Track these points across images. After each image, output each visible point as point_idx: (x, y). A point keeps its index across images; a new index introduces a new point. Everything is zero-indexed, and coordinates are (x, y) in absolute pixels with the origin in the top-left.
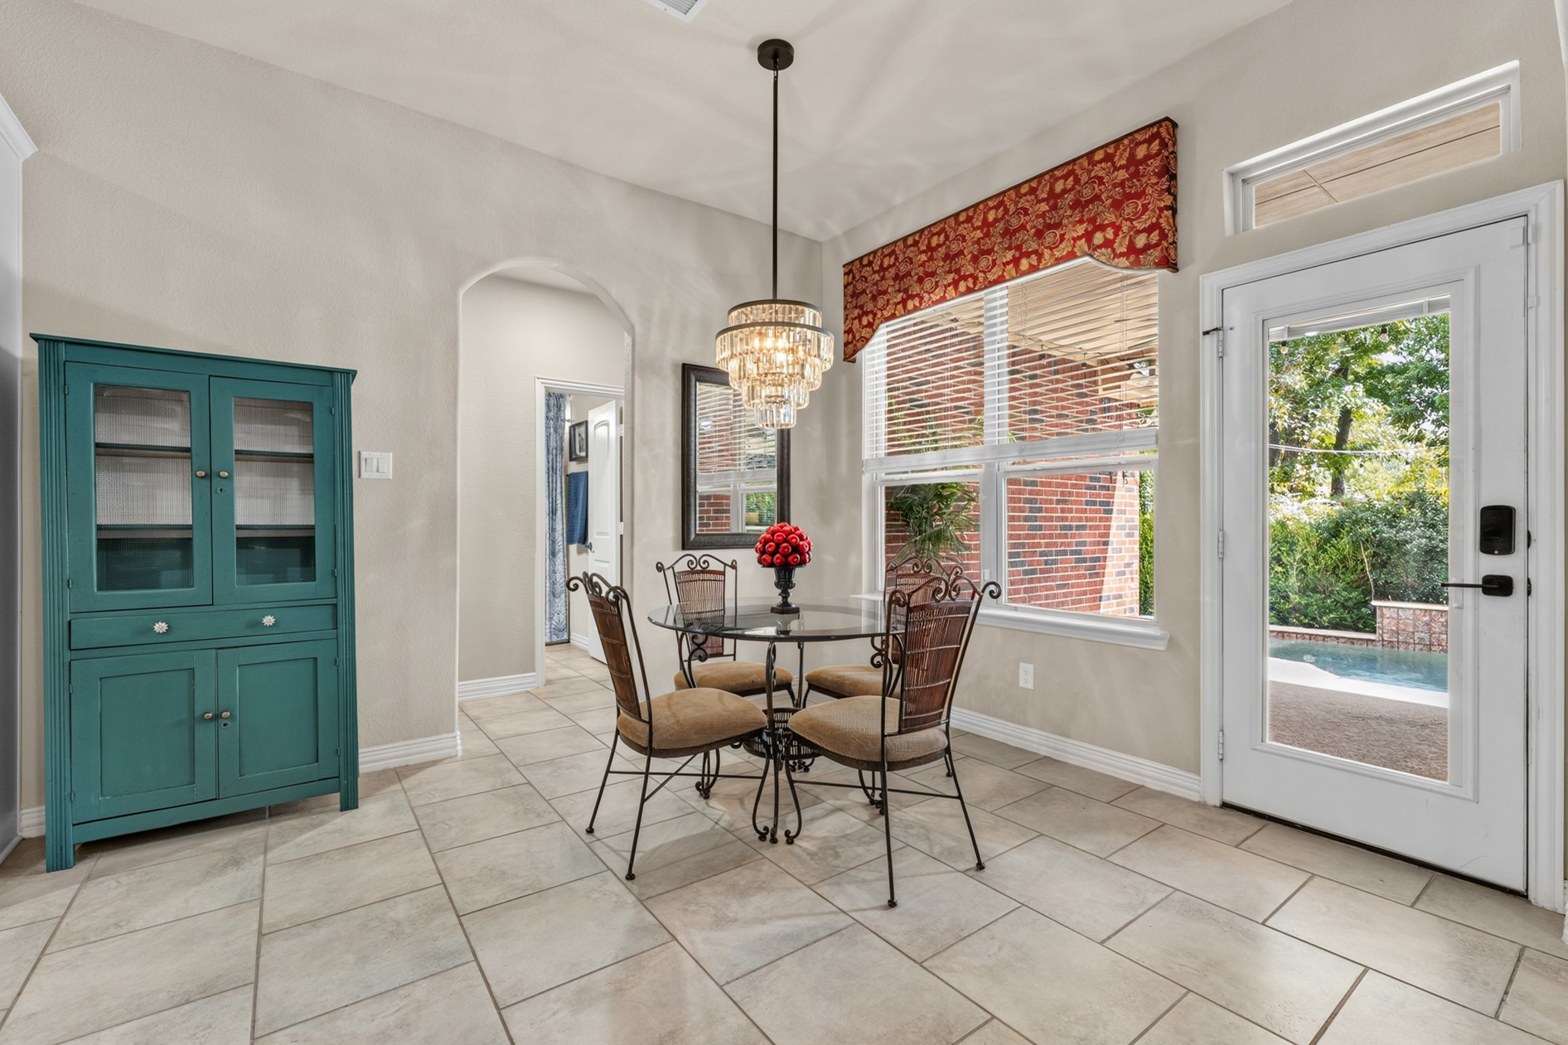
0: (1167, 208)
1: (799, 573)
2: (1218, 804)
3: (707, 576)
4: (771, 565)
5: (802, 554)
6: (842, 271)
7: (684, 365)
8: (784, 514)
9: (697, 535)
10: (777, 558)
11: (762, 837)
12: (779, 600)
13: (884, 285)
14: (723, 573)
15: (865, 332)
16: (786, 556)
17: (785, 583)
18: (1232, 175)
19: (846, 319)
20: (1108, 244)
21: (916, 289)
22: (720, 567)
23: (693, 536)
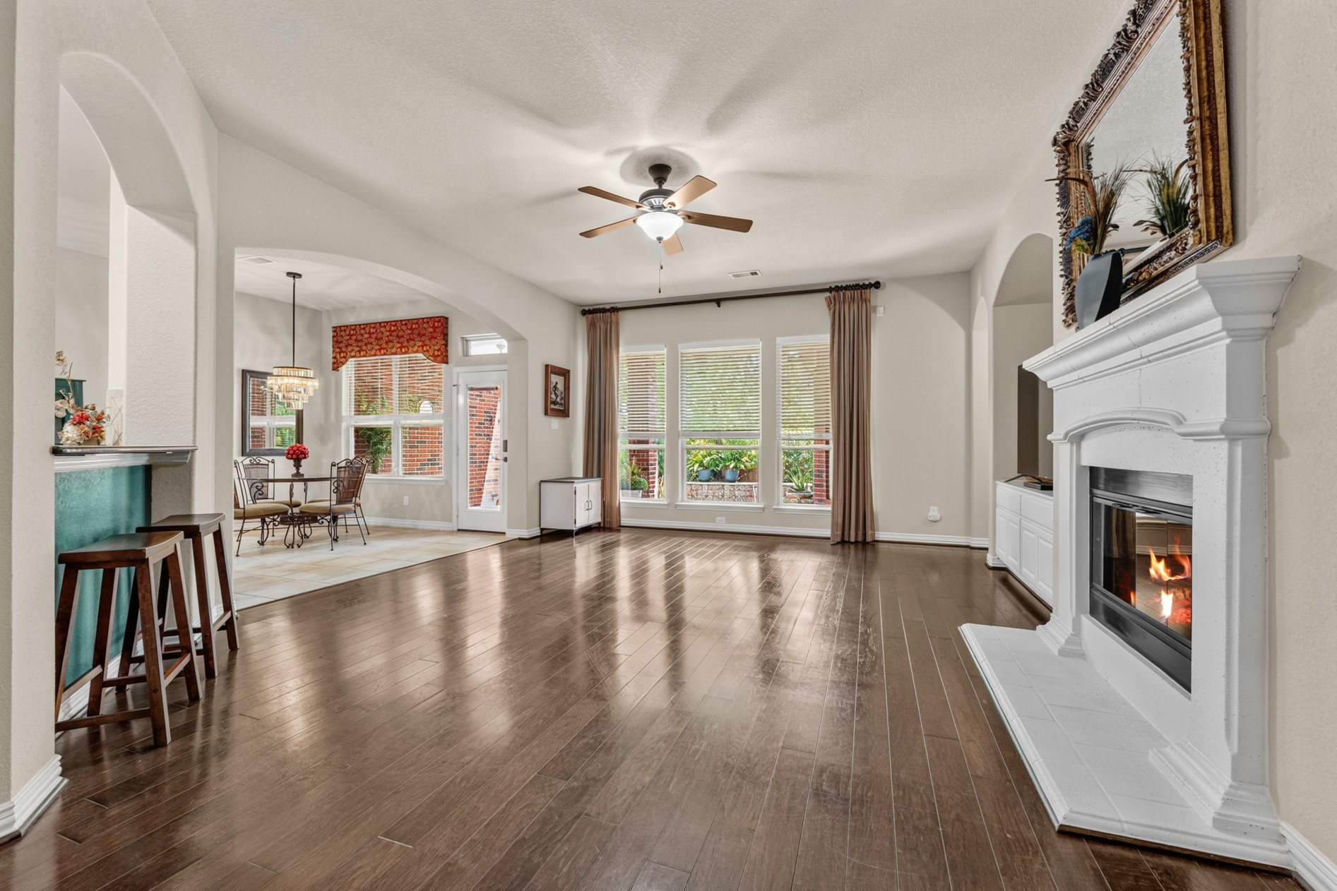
0: (444, 345)
1: (303, 462)
2: (456, 530)
3: (259, 466)
4: (292, 459)
5: (305, 455)
6: (331, 330)
7: (243, 370)
8: (299, 439)
9: (250, 450)
10: (294, 456)
11: (288, 547)
12: (295, 471)
13: (351, 342)
14: (268, 465)
15: (343, 360)
16: (298, 455)
17: (298, 465)
18: (463, 338)
19: (333, 352)
20: (428, 351)
21: (364, 348)
22: (267, 463)
23: (248, 450)
